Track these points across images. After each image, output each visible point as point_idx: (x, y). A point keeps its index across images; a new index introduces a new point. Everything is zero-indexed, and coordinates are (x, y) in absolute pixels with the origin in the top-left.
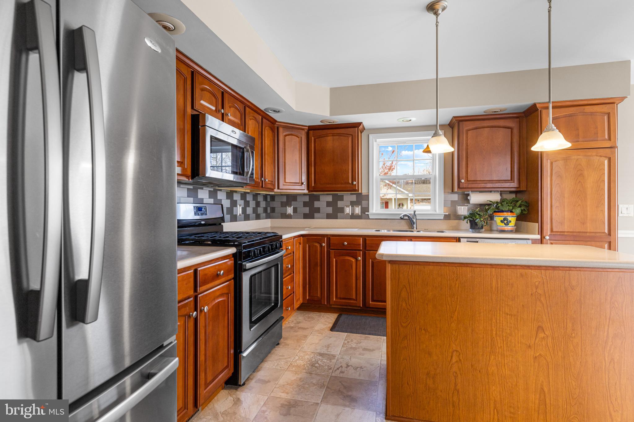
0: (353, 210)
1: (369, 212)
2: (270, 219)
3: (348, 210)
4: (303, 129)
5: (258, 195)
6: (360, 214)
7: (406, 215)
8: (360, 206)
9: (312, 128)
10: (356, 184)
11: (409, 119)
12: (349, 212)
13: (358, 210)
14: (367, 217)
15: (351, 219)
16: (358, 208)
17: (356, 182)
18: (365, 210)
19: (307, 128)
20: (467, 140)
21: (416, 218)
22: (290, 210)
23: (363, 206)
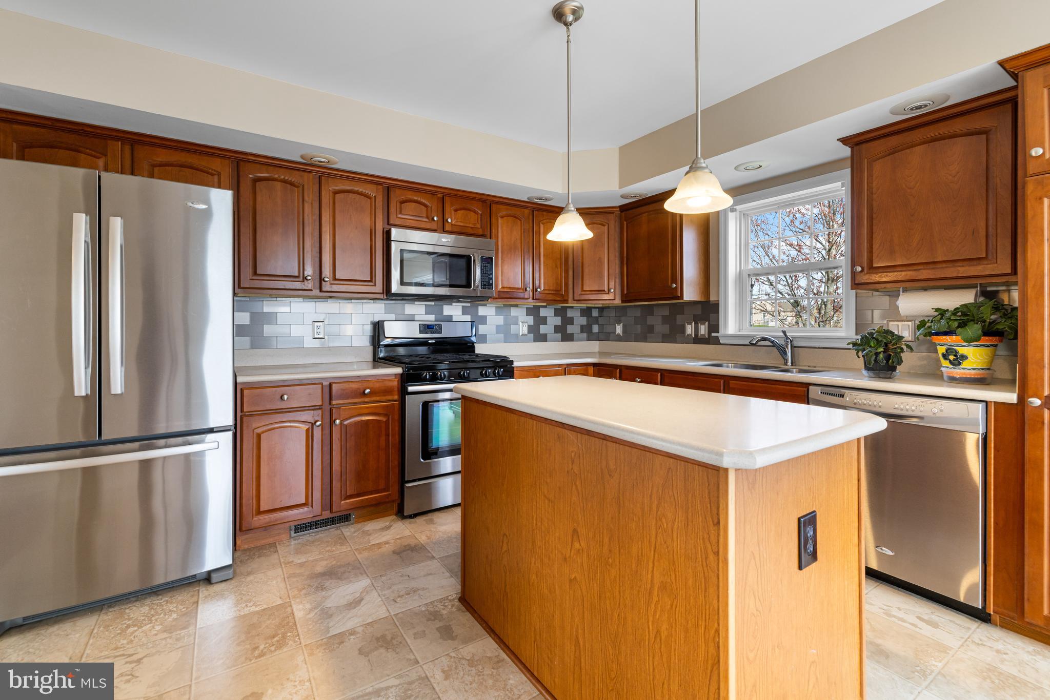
0: (697, 330)
1: (719, 333)
2: (598, 342)
3: (689, 329)
4: (612, 213)
5: (568, 309)
6: (707, 337)
7: (764, 339)
8: (707, 323)
9: (624, 208)
10: (676, 287)
11: (757, 165)
12: (704, 333)
13: (703, 330)
14: (716, 341)
15: (694, 343)
16: (704, 326)
17: (676, 284)
18: (714, 328)
19: (618, 209)
20: (870, 183)
21: (791, 345)
22: (619, 329)
23: (711, 323)
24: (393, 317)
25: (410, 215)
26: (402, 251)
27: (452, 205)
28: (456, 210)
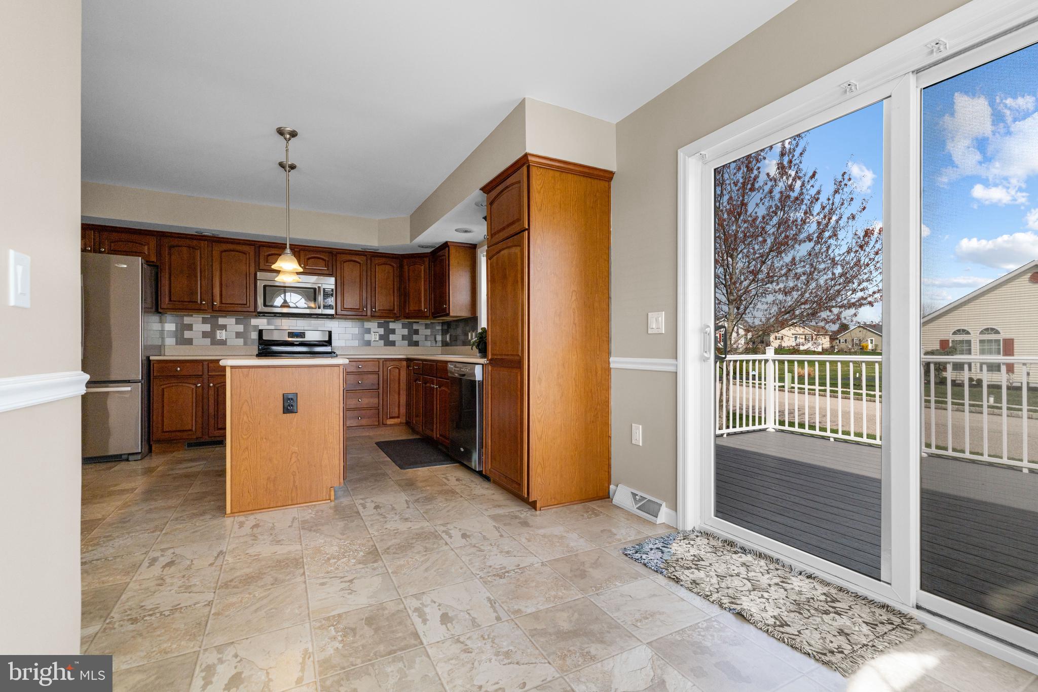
26: (265, 286)
27: (305, 255)
28: (309, 259)
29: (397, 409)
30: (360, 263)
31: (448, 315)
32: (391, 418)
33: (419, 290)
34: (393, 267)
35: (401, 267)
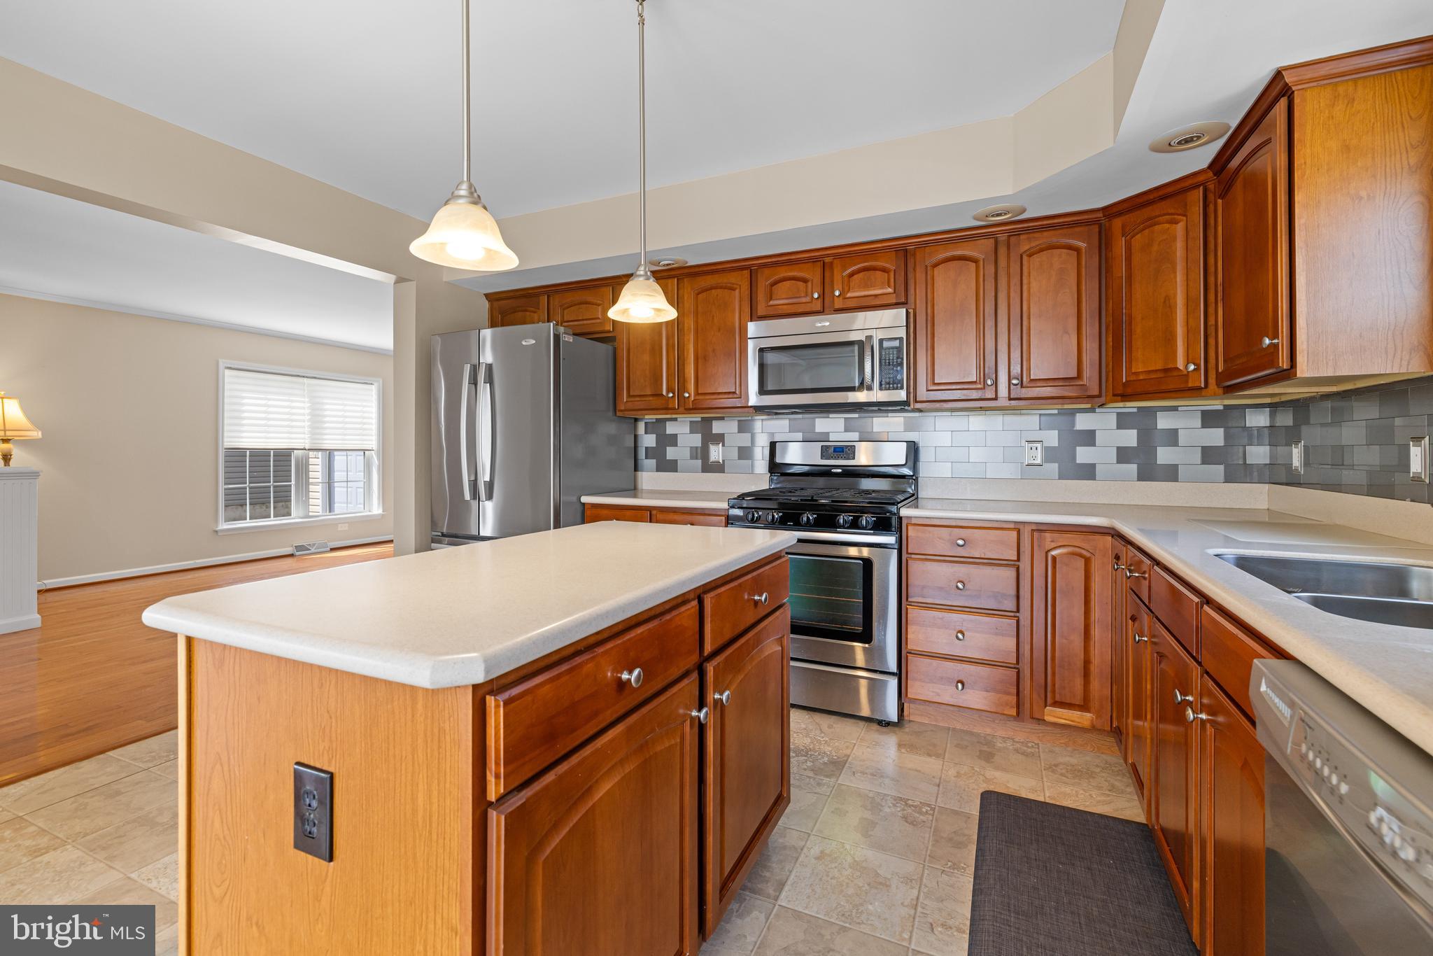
9: (1217, 169)
19: (1211, 174)
24: (799, 436)
25: (783, 299)
26: (761, 350)
27: (844, 268)
28: (851, 275)
29: (1079, 682)
30: (976, 261)
31: (1288, 374)
32: (1056, 704)
33: (1169, 305)
34: (1077, 250)
35: (1104, 244)
